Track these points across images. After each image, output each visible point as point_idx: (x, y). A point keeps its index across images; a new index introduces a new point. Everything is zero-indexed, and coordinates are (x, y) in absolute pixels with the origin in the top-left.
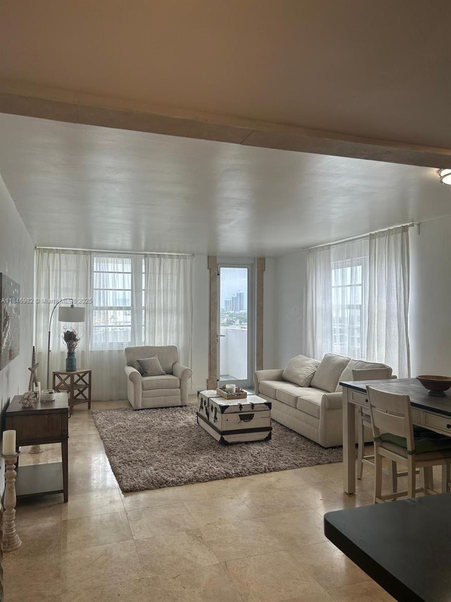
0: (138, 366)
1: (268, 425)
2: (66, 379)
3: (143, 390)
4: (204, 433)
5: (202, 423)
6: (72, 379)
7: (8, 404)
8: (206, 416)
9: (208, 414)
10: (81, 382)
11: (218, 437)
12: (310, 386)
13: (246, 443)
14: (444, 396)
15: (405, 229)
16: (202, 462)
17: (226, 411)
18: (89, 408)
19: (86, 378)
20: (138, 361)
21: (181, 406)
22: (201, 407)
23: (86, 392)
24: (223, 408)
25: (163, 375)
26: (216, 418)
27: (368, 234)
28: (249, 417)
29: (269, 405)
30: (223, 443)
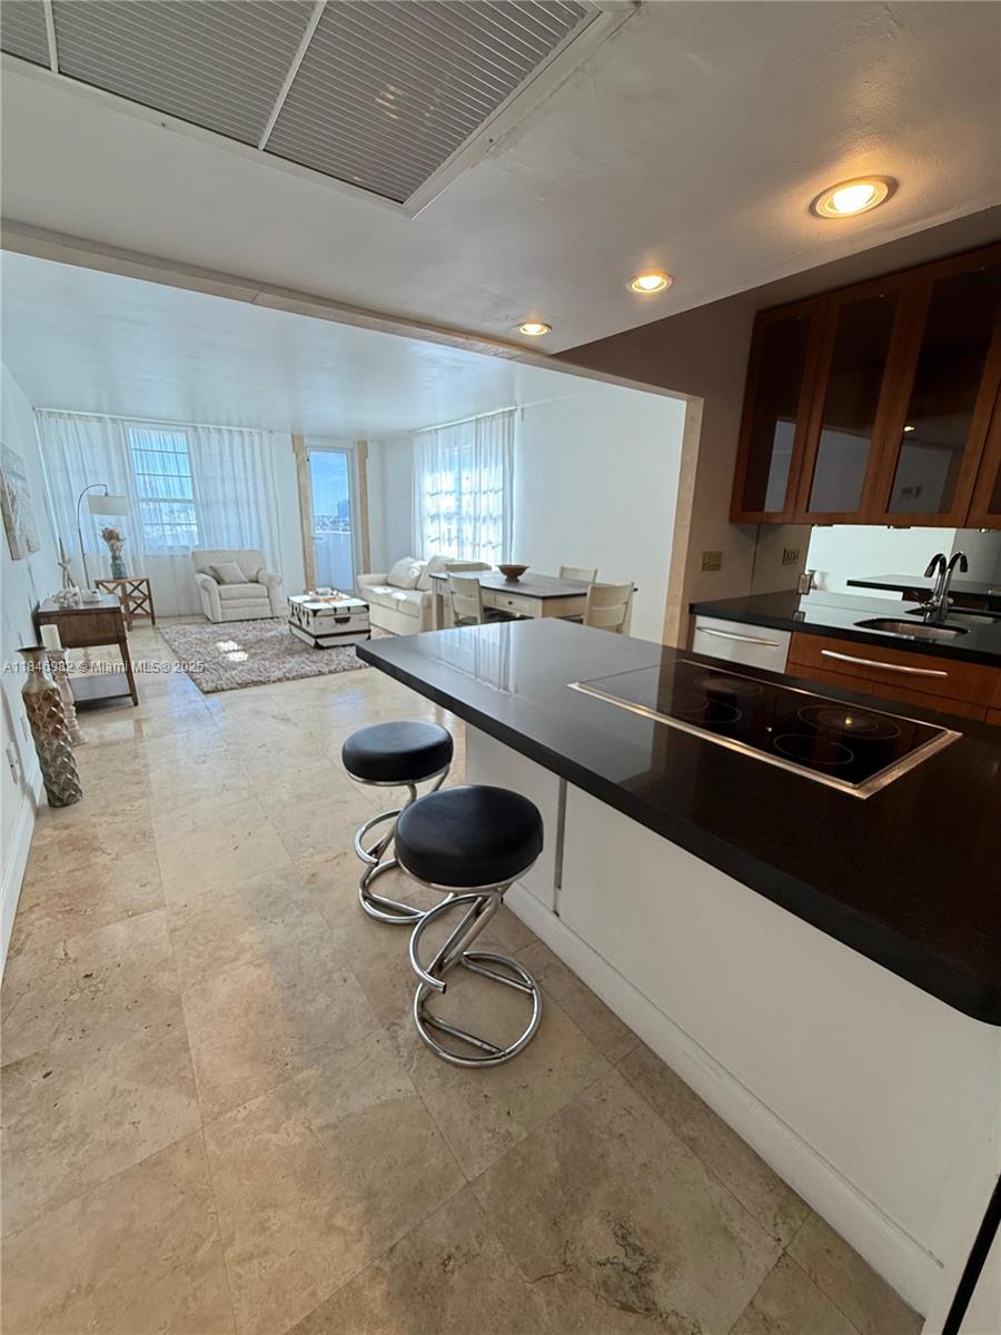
0: (211, 572)
1: (367, 628)
2: (115, 588)
3: (221, 599)
4: (297, 640)
5: (295, 631)
6: (124, 589)
7: (38, 607)
8: (298, 623)
9: (300, 620)
10: (136, 593)
11: (312, 642)
12: (416, 589)
13: (344, 646)
14: (518, 581)
15: (511, 413)
16: (292, 664)
17: (319, 614)
18: (154, 623)
19: (143, 587)
20: (211, 567)
21: (272, 618)
22: (293, 614)
23: (146, 605)
24: (315, 612)
25: (245, 582)
26: (308, 623)
27: (474, 418)
28: (346, 620)
29: (367, 607)
30: (318, 647)
